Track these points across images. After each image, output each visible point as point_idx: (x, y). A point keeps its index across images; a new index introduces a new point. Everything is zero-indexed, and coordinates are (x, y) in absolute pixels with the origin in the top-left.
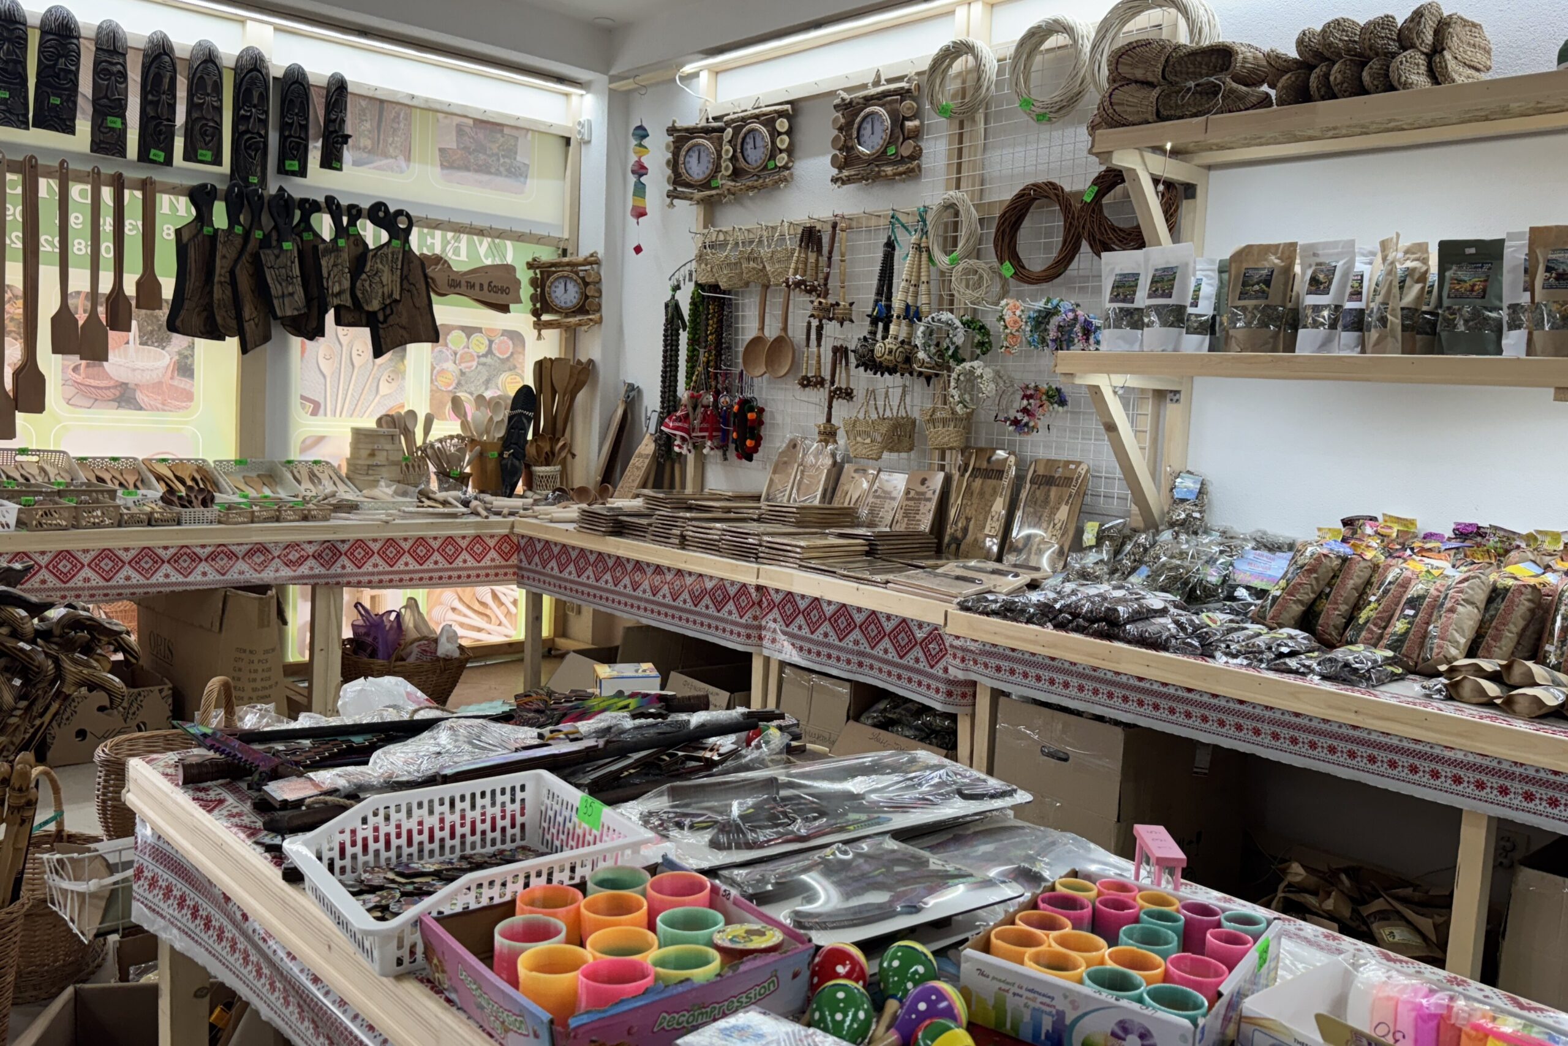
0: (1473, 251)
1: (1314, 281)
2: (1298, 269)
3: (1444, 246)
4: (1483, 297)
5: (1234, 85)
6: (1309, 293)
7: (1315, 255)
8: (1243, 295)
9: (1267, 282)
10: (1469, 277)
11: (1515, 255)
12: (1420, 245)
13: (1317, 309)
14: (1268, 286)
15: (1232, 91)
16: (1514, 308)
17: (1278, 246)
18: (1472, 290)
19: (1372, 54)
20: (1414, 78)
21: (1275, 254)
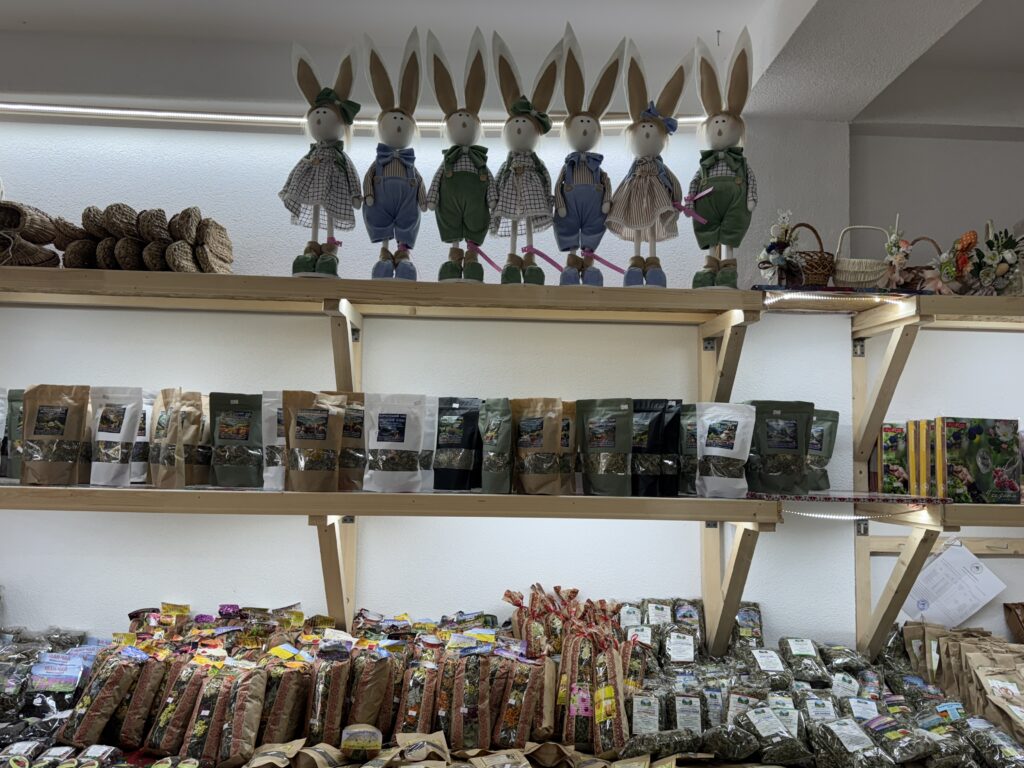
0: (236, 402)
1: (105, 419)
2: (90, 408)
3: (214, 397)
4: (247, 439)
5: (23, 241)
6: (101, 430)
7: (104, 397)
8: (38, 430)
9: (62, 420)
10: (235, 423)
11: (270, 408)
12: (193, 394)
13: (109, 445)
14: (63, 422)
15: (21, 246)
16: (272, 450)
17: (71, 388)
18: (238, 433)
19: (149, 238)
20: (184, 263)
21: (68, 394)
